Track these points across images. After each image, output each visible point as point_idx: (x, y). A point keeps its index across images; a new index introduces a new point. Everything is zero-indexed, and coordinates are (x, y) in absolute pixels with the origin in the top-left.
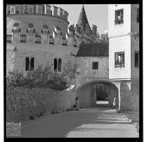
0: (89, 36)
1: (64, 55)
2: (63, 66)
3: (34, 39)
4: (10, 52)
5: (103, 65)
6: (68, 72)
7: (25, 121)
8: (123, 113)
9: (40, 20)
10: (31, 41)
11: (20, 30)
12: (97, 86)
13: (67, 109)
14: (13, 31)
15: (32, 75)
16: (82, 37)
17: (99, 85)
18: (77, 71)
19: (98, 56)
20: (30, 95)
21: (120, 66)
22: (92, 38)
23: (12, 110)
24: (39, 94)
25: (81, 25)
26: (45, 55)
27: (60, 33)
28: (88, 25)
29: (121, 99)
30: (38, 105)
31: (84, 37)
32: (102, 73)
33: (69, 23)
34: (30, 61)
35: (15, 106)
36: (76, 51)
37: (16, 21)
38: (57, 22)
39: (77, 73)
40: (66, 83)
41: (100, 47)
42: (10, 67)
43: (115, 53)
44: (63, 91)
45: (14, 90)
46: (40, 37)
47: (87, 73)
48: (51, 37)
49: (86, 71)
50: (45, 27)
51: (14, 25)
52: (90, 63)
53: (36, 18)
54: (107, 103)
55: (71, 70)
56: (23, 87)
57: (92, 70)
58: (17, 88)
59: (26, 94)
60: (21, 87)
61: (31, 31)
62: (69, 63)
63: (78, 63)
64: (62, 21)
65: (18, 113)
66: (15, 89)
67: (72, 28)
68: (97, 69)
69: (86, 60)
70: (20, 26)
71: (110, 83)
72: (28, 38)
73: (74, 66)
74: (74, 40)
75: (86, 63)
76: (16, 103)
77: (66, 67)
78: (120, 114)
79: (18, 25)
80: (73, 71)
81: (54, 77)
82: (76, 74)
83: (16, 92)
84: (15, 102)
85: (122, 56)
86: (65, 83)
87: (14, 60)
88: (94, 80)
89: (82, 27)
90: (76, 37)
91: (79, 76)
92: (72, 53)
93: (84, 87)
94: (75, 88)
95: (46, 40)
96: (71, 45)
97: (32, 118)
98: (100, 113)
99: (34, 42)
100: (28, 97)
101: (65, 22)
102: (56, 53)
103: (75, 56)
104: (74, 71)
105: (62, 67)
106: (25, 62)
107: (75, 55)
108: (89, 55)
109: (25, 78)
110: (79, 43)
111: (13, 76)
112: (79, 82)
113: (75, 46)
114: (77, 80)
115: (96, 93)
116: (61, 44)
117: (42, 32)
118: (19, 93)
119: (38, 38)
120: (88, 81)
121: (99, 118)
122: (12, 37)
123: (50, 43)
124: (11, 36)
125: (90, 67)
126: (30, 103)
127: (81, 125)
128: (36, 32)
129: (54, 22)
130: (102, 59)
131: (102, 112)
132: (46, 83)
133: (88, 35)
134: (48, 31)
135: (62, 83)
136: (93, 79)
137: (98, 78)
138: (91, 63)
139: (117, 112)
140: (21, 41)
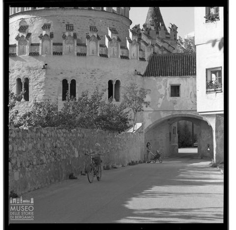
0: (164, 42)
1: (124, 74)
2: (122, 93)
3: (75, 50)
4: (37, 71)
5: (188, 89)
6: (130, 102)
7: (60, 182)
8: (220, 167)
9: (85, 18)
10: (70, 52)
11: (52, 36)
12: (178, 124)
13: (130, 162)
14: (41, 37)
15: (71, 108)
16: (153, 46)
17: (182, 122)
18: (146, 100)
19: (180, 75)
20: (68, 140)
21: (215, 91)
22: (170, 45)
23: (38, 164)
24: (83, 138)
25: (152, 25)
26: (93, 74)
27: (116, 38)
28: (163, 25)
29: (217, 144)
30: (81, 156)
31: (157, 45)
32: (186, 102)
33: (131, 22)
34: (69, 85)
35: (43, 158)
36: (143, 67)
37: (46, 21)
38: (112, 21)
39: (146, 103)
40: (127, 119)
41: (183, 60)
42: (38, 96)
43: (207, 70)
44: (122, 133)
45: (41, 133)
46: (85, 45)
47: (163, 104)
48: (103, 46)
49: (161, 100)
50: (93, 29)
51: (42, 28)
52: (166, 87)
53: (77, 16)
54: (195, 151)
55: (135, 98)
56: (56, 128)
57: (170, 99)
58: (47, 130)
59: (62, 139)
60: (53, 128)
61: (70, 36)
62: (132, 87)
63: (146, 87)
64: (121, 18)
65: (49, 170)
66: (44, 131)
67: (136, 30)
68: (179, 96)
69: (160, 81)
70: (52, 30)
71: (199, 118)
72: (66, 47)
73: (141, 91)
74: (141, 50)
75: (160, 87)
76: (45, 153)
77: (128, 94)
78: (215, 169)
79: (49, 28)
80: (139, 100)
81: (108, 110)
82: (144, 105)
83: (45, 135)
84: (43, 152)
85: (217, 73)
86: (125, 120)
87: (43, 85)
88: (174, 114)
89: (153, 28)
90: (142, 44)
91: (149, 109)
92: (138, 71)
93: (157, 126)
94: (142, 127)
95: (95, 51)
96: (135, 57)
97: (71, 177)
98: (183, 167)
99: (76, 54)
100: (64, 143)
101: (125, 21)
102: (111, 71)
103: (143, 76)
104: (141, 100)
105: (121, 95)
106: (62, 86)
107: (142, 73)
108: (165, 74)
109: (60, 112)
110: (148, 54)
111: (41, 110)
112: (149, 118)
113: (142, 59)
114: (146, 115)
115: (177, 135)
116: (119, 57)
117: (88, 37)
118: (49, 137)
119: (82, 47)
120: (164, 115)
121: (181, 175)
122: (40, 47)
123: (101, 55)
124: (38, 45)
125: (166, 93)
126: (68, 152)
127: (151, 187)
128: (78, 37)
129: (108, 21)
130: (186, 80)
131: (186, 167)
132: (95, 121)
133: (162, 41)
134: (98, 36)
135: (121, 120)
136: (171, 112)
137: (180, 111)
138: (169, 86)
139: (211, 165)
140: (55, 53)
